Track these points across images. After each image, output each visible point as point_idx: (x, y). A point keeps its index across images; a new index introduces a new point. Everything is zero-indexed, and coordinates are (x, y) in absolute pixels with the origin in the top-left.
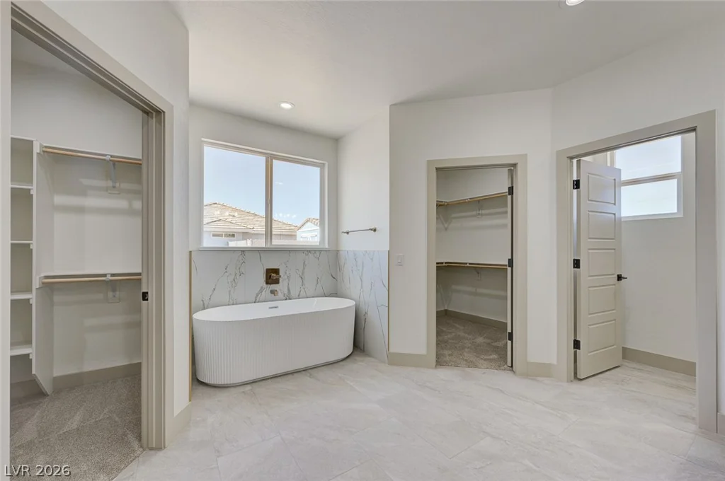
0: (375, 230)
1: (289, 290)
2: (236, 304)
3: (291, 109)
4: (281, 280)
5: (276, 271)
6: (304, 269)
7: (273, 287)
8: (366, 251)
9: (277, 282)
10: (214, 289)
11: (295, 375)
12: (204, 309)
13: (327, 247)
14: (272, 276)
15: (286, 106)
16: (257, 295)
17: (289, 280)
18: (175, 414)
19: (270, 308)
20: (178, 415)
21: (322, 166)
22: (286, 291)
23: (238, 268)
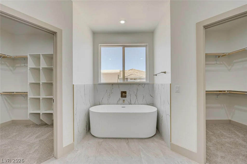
0: (165, 73)
1: (130, 100)
2: (110, 104)
3: (125, 23)
4: (127, 96)
5: (125, 92)
6: (137, 92)
7: (124, 99)
8: (162, 84)
9: (125, 97)
10: (103, 98)
11: (122, 140)
12: (100, 105)
13: (148, 82)
14: (124, 94)
15: (123, 22)
16: (118, 102)
17: (130, 96)
18: (63, 147)
19: (123, 107)
20: (65, 147)
21: (146, 46)
22: (129, 101)
23: (111, 91)
